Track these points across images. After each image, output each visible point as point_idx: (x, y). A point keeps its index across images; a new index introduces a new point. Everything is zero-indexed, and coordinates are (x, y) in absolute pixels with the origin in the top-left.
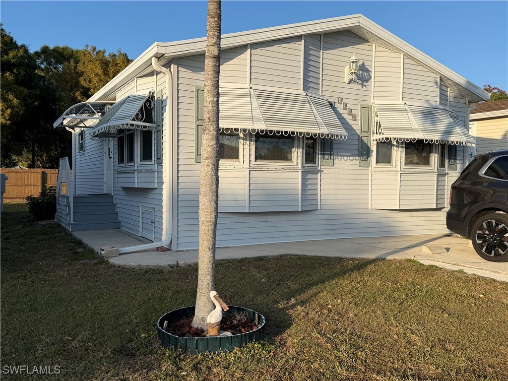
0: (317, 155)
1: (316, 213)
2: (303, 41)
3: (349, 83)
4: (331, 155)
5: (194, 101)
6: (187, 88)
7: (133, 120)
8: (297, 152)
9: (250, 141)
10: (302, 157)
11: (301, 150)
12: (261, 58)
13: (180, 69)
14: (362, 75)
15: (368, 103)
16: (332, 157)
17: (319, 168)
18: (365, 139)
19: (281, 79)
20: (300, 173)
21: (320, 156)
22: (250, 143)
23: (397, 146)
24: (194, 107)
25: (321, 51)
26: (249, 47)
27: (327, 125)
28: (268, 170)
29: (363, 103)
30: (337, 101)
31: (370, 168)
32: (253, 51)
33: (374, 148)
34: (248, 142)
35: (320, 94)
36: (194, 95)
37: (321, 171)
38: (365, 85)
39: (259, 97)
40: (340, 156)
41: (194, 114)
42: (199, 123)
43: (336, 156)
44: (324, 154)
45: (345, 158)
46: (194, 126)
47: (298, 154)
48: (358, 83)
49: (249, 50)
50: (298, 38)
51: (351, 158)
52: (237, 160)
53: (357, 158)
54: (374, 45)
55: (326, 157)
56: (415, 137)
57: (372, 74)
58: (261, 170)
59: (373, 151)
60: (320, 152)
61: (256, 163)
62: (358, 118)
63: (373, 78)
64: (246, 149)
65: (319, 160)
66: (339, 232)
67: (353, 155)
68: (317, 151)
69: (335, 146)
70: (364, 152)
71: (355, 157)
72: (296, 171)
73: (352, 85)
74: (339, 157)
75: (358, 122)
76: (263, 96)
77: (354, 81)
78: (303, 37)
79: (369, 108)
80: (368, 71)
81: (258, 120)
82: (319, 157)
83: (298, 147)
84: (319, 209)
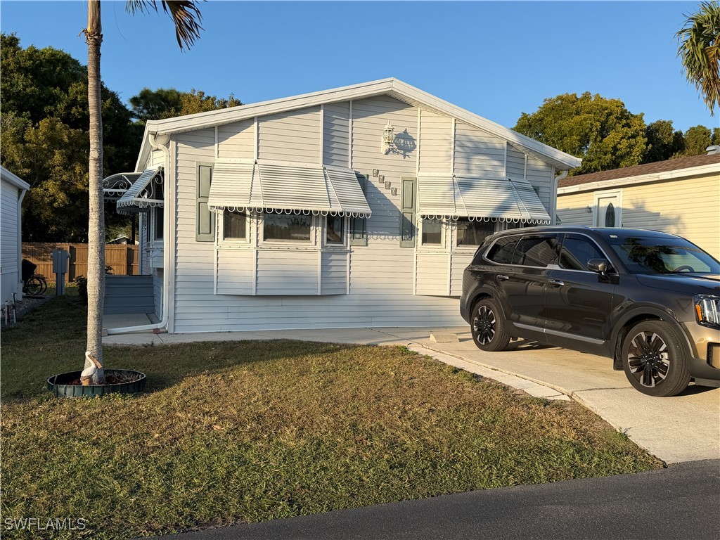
0: (345, 234)
1: (345, 298)
2: (322, 111)
3: (387, 153)
4: (363, 234)
5: (195, 178)
6: (187, 164)
7: (139, 197)
8: (316, 231)
9: (258, 218)
10: (322, 236)
11: (320, 228)
12: (271, 131)
13: (179, 145)
14: (403, 144)
15: (413, 176)
16: (365, 236)
17: (348, 249)
18: (408, 217)
19: (295, 152)
20: (320, 254)
21: (349, 235)
22: (257, 222)
23: (446, 224)
24: (195, 184)
25: (350, 120)
26: (256, 119)
27: (342, 201)
28: (279, 250)
29: (406, 175)
30: (371, 173)
31: (415, 249)
32: (261, 124)
33: (419, 226)
34: (255, 220)
35: (350, 167)
36: (195, 171)
37: (351, 252)
38: (408, 156)
39: (262, 172)
40: (376, 234)
41: (195, 190)
42: (200, 200)
43: (370, 235)
44: (354, 233)
45: (383, 237)
46: (195, 203)
47: (317, 233)
48: (398, 153)
49: (256, 124)
50: (316, 108)
51: (390, 237)
52: (242, 239)
53: (398, 237)
54: (419, 110)
55: (357, 236)
56: (456, 214)
57: (417, 143)
58: (270, 250)
59: (418, 229)
60: (349, 231)
61: (265, 242)
62: (399, 192)
63: (418, 147)
64: (254, 228)
65: (349, 239)
66: (374, 320)
67: (392, 234)
68: (345, 230)
69: (368, 224)
70: (407, 230)
71: (396, 236)
72: (315, 251)
73: (391, 156)
74: (375, 237)
75: (399, 197)
76: (268, 172)
77: (393, 151)
78: (322, 107)
79: (413, 182)
80: (412, 140)
81: (257, 197)
82: (348, 237)
83: (317, 225)
84: (348, 293)
